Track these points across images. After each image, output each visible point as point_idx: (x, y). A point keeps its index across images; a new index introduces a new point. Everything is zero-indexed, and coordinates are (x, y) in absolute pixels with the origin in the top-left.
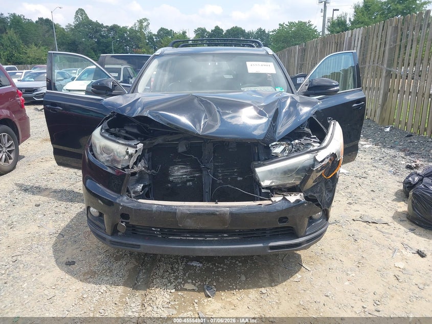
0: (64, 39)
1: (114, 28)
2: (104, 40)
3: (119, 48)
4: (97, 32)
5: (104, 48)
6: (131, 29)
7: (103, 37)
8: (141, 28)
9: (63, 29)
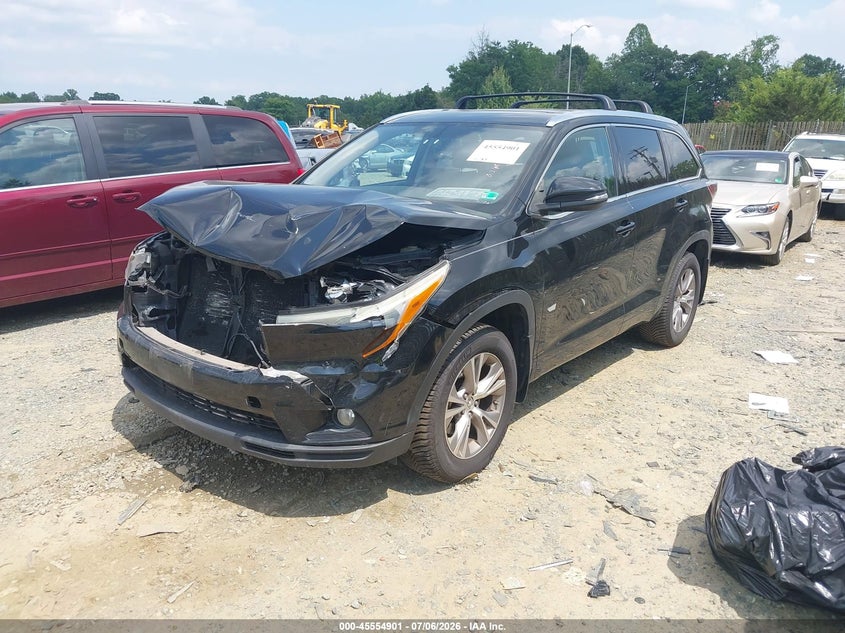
0: (598, 83)
1: (700, 59)
2: (672, 84)
3: (699, 100)
4: (661, 67)
5: (669, 100)
6: (735, 60)
7: (671, 77)
8: (756, 56)
9: (600, 64)
